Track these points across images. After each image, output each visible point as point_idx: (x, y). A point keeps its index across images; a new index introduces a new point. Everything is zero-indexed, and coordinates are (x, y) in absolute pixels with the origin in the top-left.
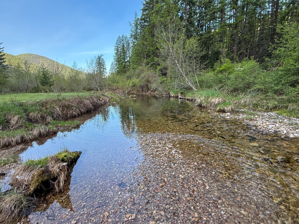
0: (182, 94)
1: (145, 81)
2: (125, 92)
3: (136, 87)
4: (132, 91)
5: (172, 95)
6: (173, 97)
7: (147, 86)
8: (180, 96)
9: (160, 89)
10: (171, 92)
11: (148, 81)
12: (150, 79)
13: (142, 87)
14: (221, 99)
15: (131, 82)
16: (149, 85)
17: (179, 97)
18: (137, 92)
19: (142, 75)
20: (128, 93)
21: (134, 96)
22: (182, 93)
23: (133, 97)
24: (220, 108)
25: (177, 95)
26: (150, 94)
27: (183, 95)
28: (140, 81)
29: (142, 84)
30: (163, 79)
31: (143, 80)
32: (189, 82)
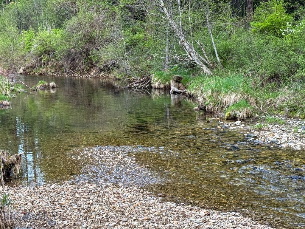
0: (179, 82)
1: (81, 40)
2: (16, 70)
3: (54, 57)
4: (41, 66)
5: (157, 85)
6: (159, 89)
7: (87, 53)
8: (174, 86)
9: (126, 65)
10: (153, 76)
11: (91, 39)
12: (96, 33)
13: (71, 57)
14: (239, 96)
15: (36, 40)
16: (95, 52)
17: (172, 89)
18: (56, 71)
19: (73, 21)
20: (25, 74)
21: (52, 84)
22: (178, 80)
23: (48, 88)
24: (230, 114)
25: (167, 83)
26: (96, 78)
27: (180, 84)
28: (66, 38)
29: (71, 47)
30: (135, 37)
31: (76, 37)
32: (192, 54)
